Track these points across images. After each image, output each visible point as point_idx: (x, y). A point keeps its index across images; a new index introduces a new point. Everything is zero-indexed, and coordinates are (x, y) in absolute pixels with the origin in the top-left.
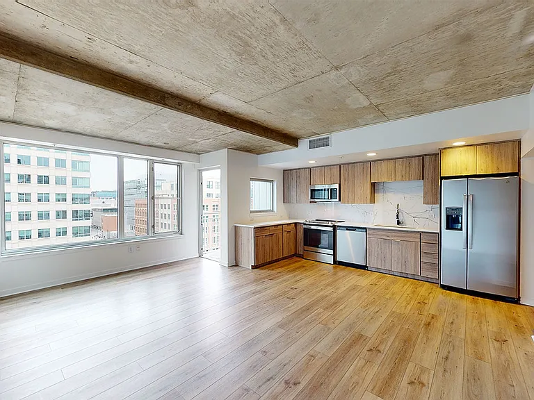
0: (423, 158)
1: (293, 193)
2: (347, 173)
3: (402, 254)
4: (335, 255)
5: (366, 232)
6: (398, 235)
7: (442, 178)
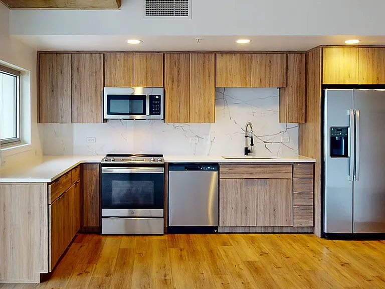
0: (287, 55)
1: (65, 103)
2: (176, 70)
3: (270, 199)
4: (166, 217)
5: (218, 170)
6: (265, 169)
7: (324, 87)
